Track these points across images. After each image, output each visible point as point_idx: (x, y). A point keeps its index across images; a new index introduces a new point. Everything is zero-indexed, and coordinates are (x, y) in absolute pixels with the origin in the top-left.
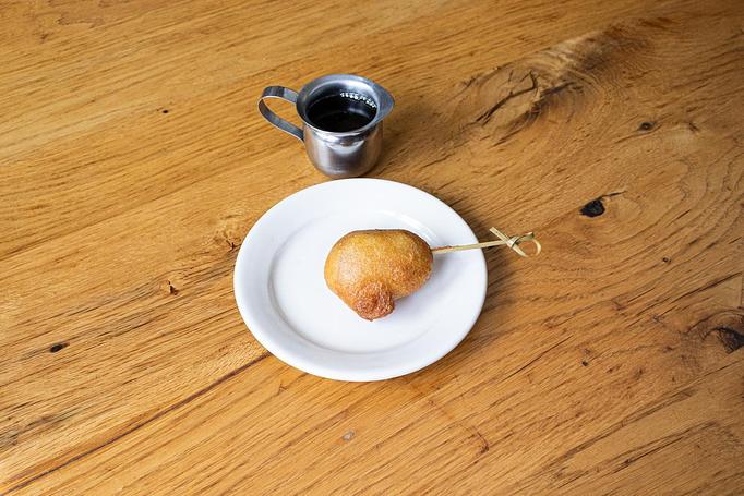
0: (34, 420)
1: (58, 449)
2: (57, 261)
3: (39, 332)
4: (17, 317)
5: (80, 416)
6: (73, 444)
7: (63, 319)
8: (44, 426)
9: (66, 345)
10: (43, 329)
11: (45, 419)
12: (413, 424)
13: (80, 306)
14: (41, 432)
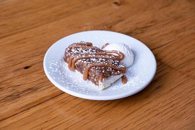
0: (25, 90)
1: (38, 98)
2: (17, 41)
3: (17, 63)
4: (6, 59)
5: (44, 88)
6: (44, 96)
7: (26, 59)
8: (30, 91)
9: (30, 67)
10: (19, 62)
11: (29, 89)
12: (183, 82)
13: (32, 55)
14: (29, 93)
